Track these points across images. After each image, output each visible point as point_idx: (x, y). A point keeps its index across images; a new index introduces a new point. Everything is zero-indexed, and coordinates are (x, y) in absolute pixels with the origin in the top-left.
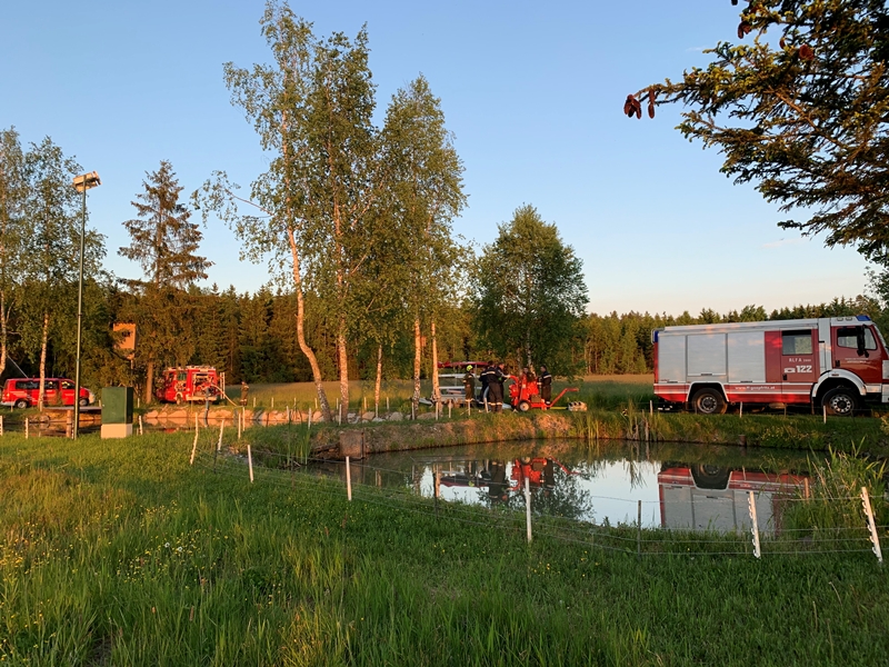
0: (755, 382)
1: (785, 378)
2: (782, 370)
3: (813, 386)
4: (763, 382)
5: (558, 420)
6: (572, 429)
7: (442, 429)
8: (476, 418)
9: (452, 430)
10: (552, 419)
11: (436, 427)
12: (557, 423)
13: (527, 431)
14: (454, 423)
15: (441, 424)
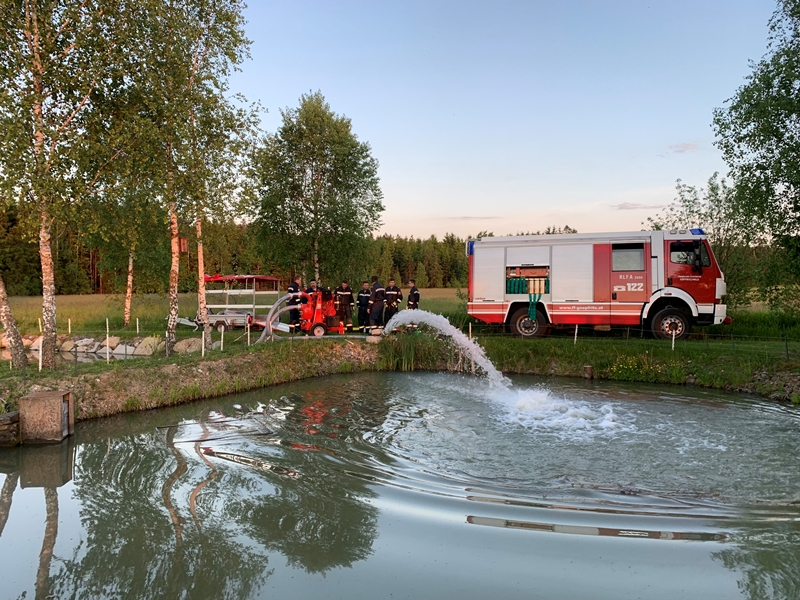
0: (582, 301)
1: (614, 297)
2: (611, 288)
3: (644, 306)
4: (590, 300)
5: (363, 348)
6: (381, 359)
7: (210, 370)
8: (259, 350)
9: (226, 370)
10: (355, 347)
11: (201, 367)
12: (362, 352)
13: (326, 364)
14: (228, 360)
15: (209, 363)
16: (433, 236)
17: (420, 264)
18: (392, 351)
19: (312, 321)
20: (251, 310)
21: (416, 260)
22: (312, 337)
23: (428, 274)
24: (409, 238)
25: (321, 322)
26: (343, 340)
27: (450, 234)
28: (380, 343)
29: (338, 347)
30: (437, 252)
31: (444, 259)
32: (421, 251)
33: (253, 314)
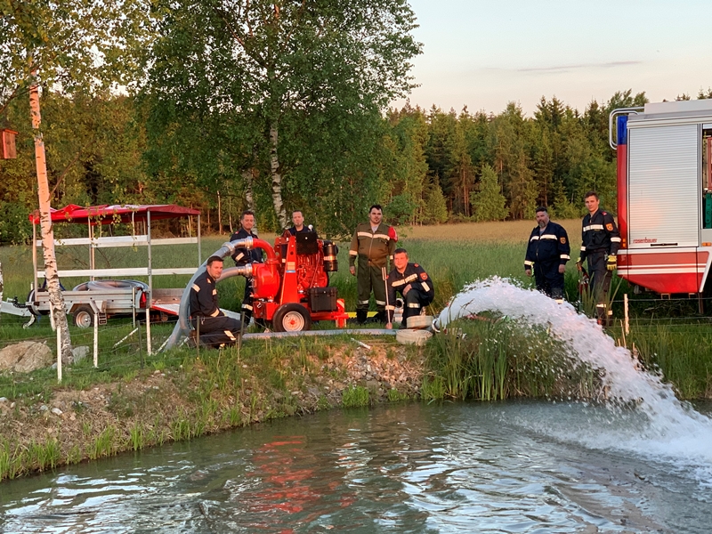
5: (390, 357)
6: (432, 379)
7: (77, 408)
8: (174, 364)
9: (109, 409)
10: (374, 354)
11: (57, 402)
12: (390, 364)
13: (314, 392)
14: (114, 387)
15: (74, 394)
16: (511, 107)
17: (487, 169)
18: (455, 362)
19: (277, 299)
20: (145, 278)
21: (476, 160)
22: (279, 335)
23: (504, 191)
24: (459, 113)
25: (295, 301)
26: (347, 339)
27: (549, 100)
28: (428, 345)
29: (337, 355)
30: (522, 142)
31: (539, 156)
32: (488, 140)
33: (149, 288)
